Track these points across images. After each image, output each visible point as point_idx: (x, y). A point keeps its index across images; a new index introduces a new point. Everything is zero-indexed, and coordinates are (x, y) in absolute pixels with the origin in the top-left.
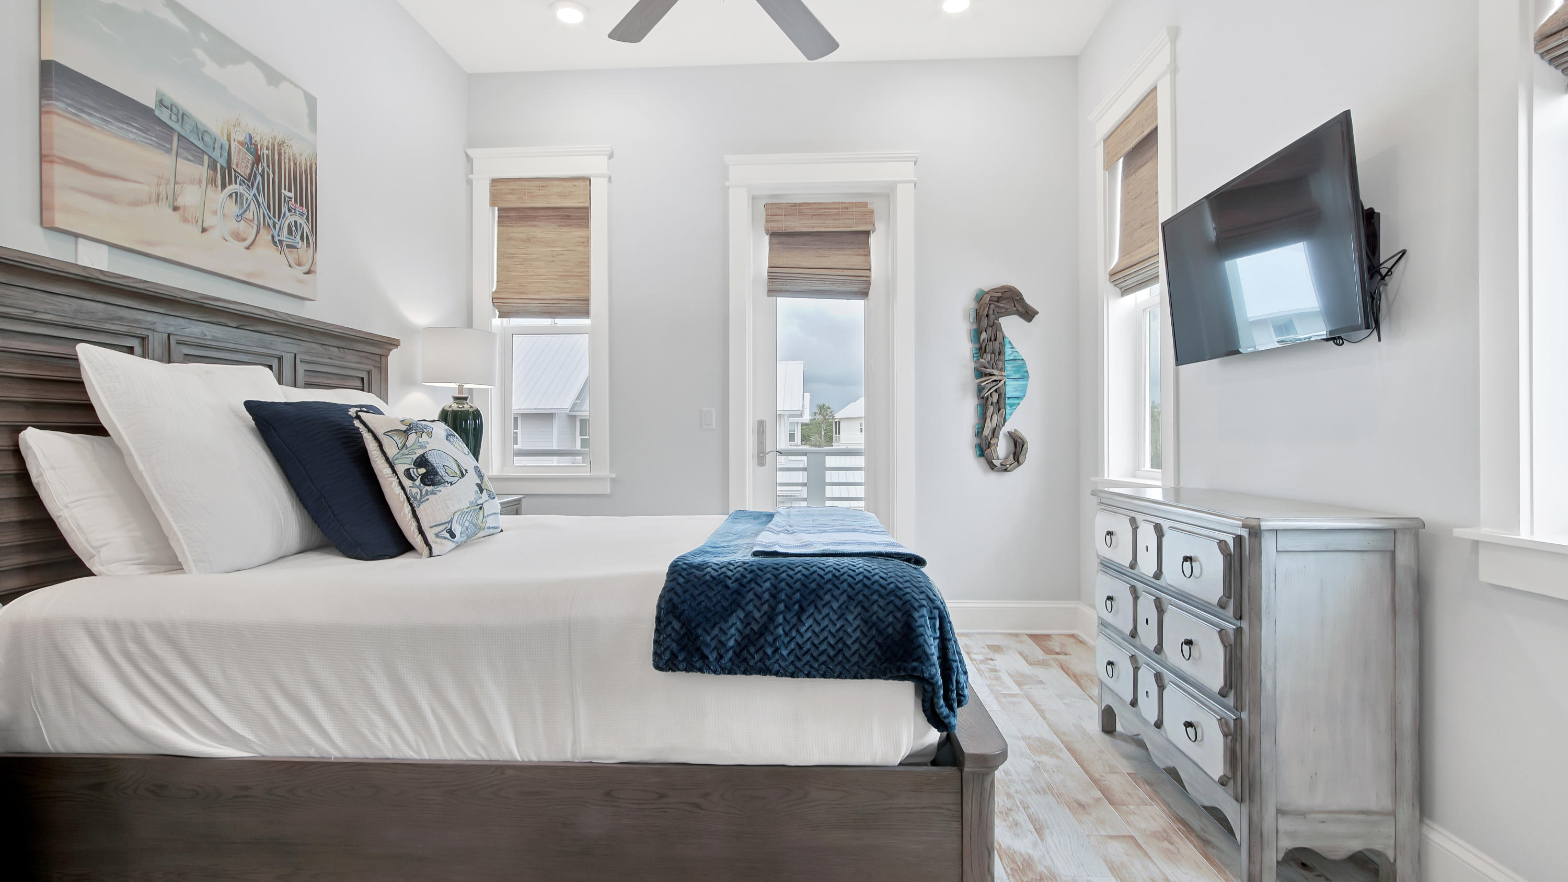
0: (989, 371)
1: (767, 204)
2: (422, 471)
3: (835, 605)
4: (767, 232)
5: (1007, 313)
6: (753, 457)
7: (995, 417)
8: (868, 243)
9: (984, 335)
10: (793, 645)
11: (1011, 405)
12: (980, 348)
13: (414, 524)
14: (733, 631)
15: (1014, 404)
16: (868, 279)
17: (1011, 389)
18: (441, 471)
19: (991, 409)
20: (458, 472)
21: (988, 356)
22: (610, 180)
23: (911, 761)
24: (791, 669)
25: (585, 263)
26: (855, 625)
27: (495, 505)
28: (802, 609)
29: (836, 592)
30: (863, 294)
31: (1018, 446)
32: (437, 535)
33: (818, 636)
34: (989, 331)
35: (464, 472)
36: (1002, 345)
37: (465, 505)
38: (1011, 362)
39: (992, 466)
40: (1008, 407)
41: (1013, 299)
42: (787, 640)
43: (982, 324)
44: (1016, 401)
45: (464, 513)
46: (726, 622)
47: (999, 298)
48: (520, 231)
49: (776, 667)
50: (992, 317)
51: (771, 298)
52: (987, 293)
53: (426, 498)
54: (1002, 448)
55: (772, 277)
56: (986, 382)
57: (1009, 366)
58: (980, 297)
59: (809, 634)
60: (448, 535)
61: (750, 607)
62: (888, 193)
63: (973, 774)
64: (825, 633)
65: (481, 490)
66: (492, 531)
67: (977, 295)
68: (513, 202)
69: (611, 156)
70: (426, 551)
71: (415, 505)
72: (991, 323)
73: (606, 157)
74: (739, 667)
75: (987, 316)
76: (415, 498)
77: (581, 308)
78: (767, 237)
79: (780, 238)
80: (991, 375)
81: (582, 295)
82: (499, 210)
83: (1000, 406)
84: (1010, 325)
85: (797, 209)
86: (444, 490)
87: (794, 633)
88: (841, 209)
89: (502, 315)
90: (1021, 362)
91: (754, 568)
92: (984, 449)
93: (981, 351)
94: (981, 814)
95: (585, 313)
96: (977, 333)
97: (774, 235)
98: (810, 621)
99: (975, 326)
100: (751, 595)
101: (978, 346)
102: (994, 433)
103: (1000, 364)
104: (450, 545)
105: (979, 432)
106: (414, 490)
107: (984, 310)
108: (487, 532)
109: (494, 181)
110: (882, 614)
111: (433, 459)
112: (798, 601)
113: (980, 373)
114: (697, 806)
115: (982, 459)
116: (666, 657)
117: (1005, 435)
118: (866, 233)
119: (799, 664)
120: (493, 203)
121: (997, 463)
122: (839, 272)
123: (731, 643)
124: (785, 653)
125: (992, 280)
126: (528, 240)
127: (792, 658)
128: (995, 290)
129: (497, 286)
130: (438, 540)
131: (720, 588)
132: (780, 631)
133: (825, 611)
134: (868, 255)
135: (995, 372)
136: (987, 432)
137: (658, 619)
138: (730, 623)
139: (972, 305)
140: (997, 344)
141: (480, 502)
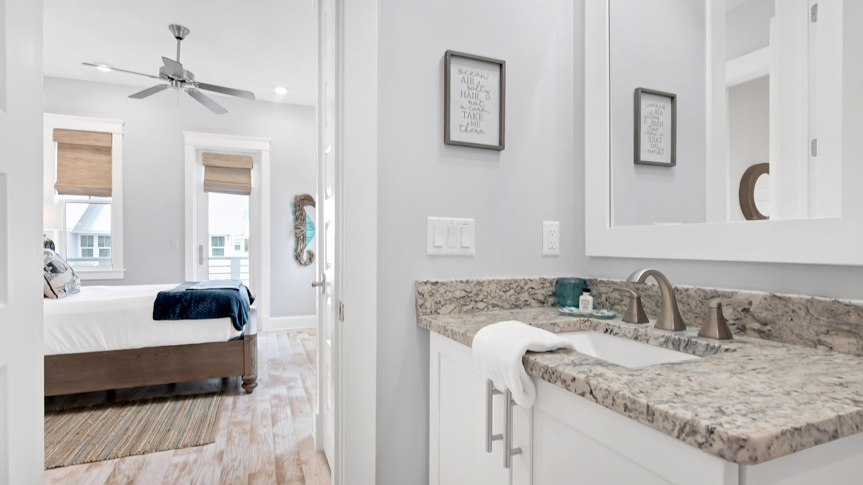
0: (299, 227)
1: (203, 153)
2: (51, 268)
3: (209, 301)
4: (203, 165)
5: (307, 204)
6: (197, 261)
7: (302, 245)
8: (250, 173)
9: (297, 213)
10: (196, 311)
11: (308, 240)
12: (296, 218)
13: (49, 287)
14: (178, 308)
15: (310, 240)
16: (250, 188)
17: (308, 234)
18: (58, 268)
19: (300, 241)
20: (65, 269)
21: (299, 221)
22: (123, 135)
23: (231, 340)
24: (195, 317)
25: (109, 172)
26: (214, 305)
27: (78, 281)
28: (199, 302)
29: (209, 298)
30: (248, 193)
31: (311, 256)
32: (59, 291)
33: (203, 309)
34: (300, 211)
35: (67, 269)
36: (305, 217)
37: (69, 280)
38: (309, 224)
39: (301, 264)
40: (307, 241)
41: (309, 200)
42: (194, 310)
43: (297, 208)
44: (310, 239)
45: (68, 283)
46: (176, 306)
47: (303, 199)
48: (70, 154)
49: (191, 317)
50: (301, 206)
51: (206, 194)
52: (299, 197)
53: (53, 278)
54: (305, 257)
55: (205, 184)
56: (298, 231)
57: (307, 225)
58: (296, 198)
59: (201, 308)
60: (64, 291)
61: (183, 302)
62: (259, 153)
63: (247, 340)
64: (206, 308)
65: (74, 275)
66: (77, 291)
67: (295, 197)
68: (67, 140)
69: (124, 125)
70: (55, 296)
71: (49, 280)
72: (300, 208)
73: (121, 126)
74: (180, 318)
75: (299, 206)
76: (49, 278)
77: (108, 193)
78: (204, 167)
79: (209, 168)
80: (300, 228)
81: (108, 187)
82: (58, 143)
83: (304, 240)
84: (308, 209)
85: (217, 156)
86: (60, 275)
87: (196, 308)
88: (238, 158)
89: (60, 193)
90: (312, 224)
91: (185, 293)
92: (298, 257)
93: (297, 219)
94: (249, 350)
95: (110, 195)
96: (295, 212)
97: (206, 166)
98: (202, 305)
99: (294, 209)
100: (184, 299)
101: (295, 217)
102: (302, 251)
103: (304, 224)
104: (64, 294)
105: (296, 251)
106: (48, 275)
107: (297, 203)
108: (75, 291)
109: (56, 130)
110: (222, 302)
111: (55, 264)
112: (198, 300)
113: (296, 228)
114: (167, 357)
115: (297, 261)
116: (157, 316)
117: (306, 252)
118: (249, 170)
119: (197, 316)
120: (54, 140)
121: (302, 262)
122: (237, 185)
123: (177, 312)
124: (194, 314)
125: (302, 191)
126: (76, 159)
127: (196, 315)
128: (302, 196)
129: (57, 180)
130: (60, 293)
131: (174, 298)
132: (192, 308)
133: (206, 303)
134: (250, 177)
135: (302, 227)
136: (299, 250)
137: (154, 307)
138: (177, 307)
139: (294, 201)
140: (302, 217)
141: (74, 279)
